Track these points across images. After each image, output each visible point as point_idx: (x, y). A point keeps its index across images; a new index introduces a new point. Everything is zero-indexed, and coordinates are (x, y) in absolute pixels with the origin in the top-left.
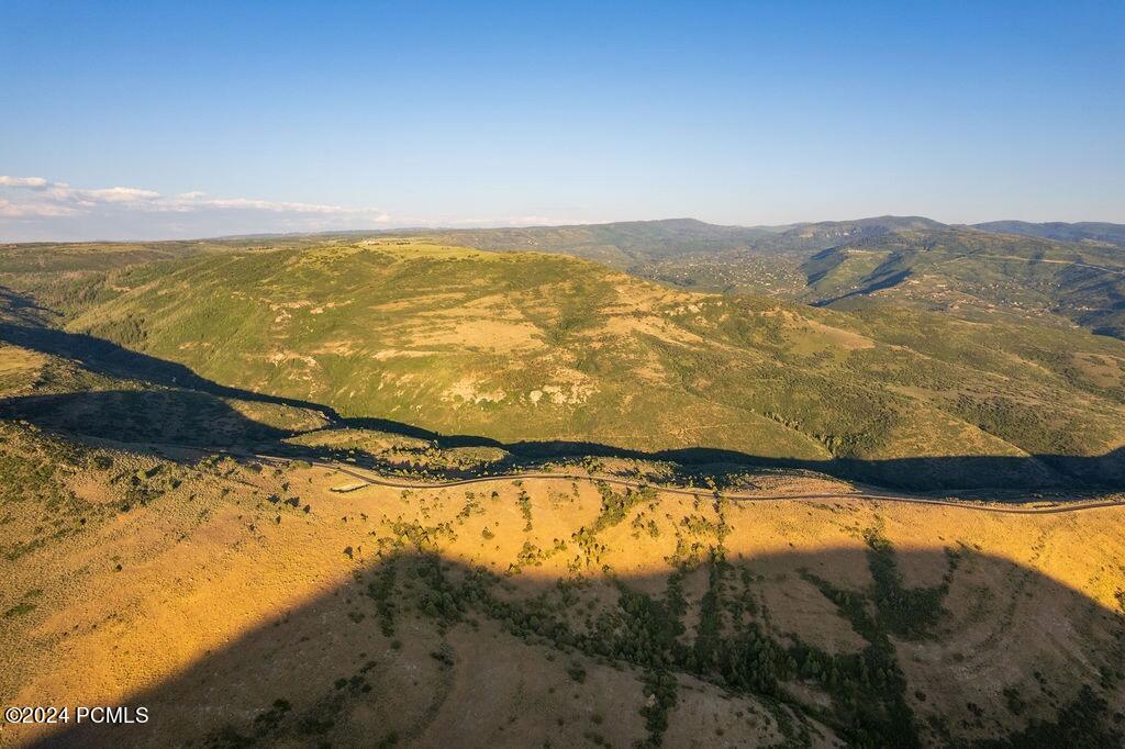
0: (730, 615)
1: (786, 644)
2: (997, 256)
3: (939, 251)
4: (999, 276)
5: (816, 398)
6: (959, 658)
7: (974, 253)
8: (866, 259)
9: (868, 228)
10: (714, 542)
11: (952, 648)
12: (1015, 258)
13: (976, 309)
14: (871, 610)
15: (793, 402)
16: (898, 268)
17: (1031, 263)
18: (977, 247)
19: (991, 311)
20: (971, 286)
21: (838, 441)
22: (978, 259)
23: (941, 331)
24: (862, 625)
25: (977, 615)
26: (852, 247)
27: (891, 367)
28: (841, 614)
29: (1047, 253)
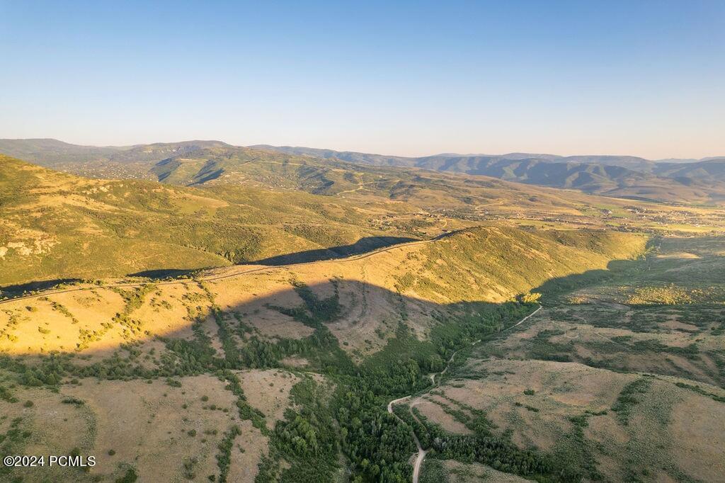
0: (238, 337)
1: (275, 341)
2: (266, 162)
3: (235, 159)
4: (270, 172)
5: (212, 233)
6: (355, 323)
7: (253, 160)
8: (194, 165)
9: (188, 147)
10: (210, 304)
11: (350, 320)
12: (275, 162)
14: (309, 314)
15: (198, 237)
16: (214, 169)
17: (283, 165)
18: (255, 156)
20: (258, 178)
21: (233, 254)
22: (258, 163)
23: (259, 197)
24: (308, 322)
25: (354, 304)
26: (182, 158)
27: (242, 215)
28: (295, 320)
29: (290, 159)
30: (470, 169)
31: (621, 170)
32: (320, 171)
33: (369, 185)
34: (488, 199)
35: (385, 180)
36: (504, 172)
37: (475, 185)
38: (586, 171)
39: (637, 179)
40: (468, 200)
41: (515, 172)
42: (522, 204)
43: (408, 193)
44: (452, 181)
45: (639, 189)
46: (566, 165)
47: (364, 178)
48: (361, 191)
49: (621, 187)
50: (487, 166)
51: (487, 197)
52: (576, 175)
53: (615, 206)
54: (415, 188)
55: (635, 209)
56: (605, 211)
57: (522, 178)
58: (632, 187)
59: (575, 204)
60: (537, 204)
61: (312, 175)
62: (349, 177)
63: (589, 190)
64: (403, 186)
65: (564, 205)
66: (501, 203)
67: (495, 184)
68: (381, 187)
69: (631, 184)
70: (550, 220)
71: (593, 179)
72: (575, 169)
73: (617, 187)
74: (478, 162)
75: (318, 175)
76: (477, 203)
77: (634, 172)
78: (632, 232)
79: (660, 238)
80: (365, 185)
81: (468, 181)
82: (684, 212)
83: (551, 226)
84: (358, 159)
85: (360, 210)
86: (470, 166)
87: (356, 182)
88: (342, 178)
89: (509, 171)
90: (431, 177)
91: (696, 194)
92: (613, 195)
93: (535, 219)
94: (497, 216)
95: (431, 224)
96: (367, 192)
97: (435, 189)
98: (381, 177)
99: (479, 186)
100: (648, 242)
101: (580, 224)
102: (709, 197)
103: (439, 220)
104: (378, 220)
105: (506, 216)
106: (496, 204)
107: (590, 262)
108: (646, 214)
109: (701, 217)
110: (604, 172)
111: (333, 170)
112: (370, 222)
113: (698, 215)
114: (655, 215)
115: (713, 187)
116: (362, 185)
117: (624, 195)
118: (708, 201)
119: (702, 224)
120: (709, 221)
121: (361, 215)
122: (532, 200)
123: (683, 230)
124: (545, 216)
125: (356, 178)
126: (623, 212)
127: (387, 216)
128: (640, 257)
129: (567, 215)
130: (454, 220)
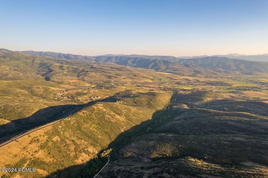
2: (24, 60)
4: (25, 65)
7: (17, 59)
12: (28, 60)
13: (17, 75)
17: (32, 62)
18: (18, 58)
19: (20, 75)
20: (16, 68)
22: (19, 61)
29: (36, 59)
30: (116, 61)
31: (168, 62)
32: (48, 65)
33: (69, 71)
34: (118, 76)
35: (77, 69)
36: (128, 62)
37: (114, 69)
38: (156, 62)
39: (173, 65)
40: (110, 77)
41: (132, 62)
42: (131, 78)
43: (85, 75)
44: (106, 68)
45: (173, 69)
46: (149, 60)
47: (68, 68)
48: (65, 74)
49: (168, 68)
50: (122, 60)
51: (117, 75)
52: (153, 64)
53: (164, 77)
54: (88, 72)
55: (170, 78)
56: (160, 80)
57: (134, 65)
58: (171, 68)
59: (150, 77)
60: (136, 77)
61: (45, 66)
62: (61, 67)
63: (157, 70)
64: (84, 71)
65: (146, 78)
66: (122, 78)
67: (122, 69)
68: (75, 72)
69: (171, 67)
70: (139, 86)
71: (158, 65)
72: (153, 61)
73: (166, 68)
74: (119, 58)
75: (48, 66)
76: (113, 78)
77: (172, 63)
78: (168, 90)
79: (177, 93)
80: (68, 71)
81: (112, 68)
82: (186, 79)
83: (139, 89)
84: (72, 57)
85: (53, 88)
86: (116, 60)
87: (64, 70)
88: (58, 68)
89: (130, 62)
90: (97, 66)
91: (190, 71)
92: (165, 71)
93: (133, 85)
94: (119, 85)
95: (85, 94)
96: (67, 74)
97: (97, 72)
98: (75, 67)
99: (116, 70)
100: (172, 96)
101: (150, 87)
102: (194, 72)
103: (89, 91)
104: (60, 94)
105: (123, 84)
106: (120, 78)
107: (144, 117)
108: (174, 81)
109: (191, 81)
110: (162, 63)
111: (55, 64)
112: (55, 95)
113: (190, 80)
114: (177, 81)
115: (195, 68)
116: (66, 71)
117: (168, 71)
118: (193, 74)
119: (191, 85)
120: (194, 83)
121: (51, 91)
122: (135, 76)
123: (185, 88)
124: (138, 83)
125: (64, 68)
126: (167, 80)
127: (66, 90)
128: (167, 107)
129: (146, 83)
130: (97, 90)
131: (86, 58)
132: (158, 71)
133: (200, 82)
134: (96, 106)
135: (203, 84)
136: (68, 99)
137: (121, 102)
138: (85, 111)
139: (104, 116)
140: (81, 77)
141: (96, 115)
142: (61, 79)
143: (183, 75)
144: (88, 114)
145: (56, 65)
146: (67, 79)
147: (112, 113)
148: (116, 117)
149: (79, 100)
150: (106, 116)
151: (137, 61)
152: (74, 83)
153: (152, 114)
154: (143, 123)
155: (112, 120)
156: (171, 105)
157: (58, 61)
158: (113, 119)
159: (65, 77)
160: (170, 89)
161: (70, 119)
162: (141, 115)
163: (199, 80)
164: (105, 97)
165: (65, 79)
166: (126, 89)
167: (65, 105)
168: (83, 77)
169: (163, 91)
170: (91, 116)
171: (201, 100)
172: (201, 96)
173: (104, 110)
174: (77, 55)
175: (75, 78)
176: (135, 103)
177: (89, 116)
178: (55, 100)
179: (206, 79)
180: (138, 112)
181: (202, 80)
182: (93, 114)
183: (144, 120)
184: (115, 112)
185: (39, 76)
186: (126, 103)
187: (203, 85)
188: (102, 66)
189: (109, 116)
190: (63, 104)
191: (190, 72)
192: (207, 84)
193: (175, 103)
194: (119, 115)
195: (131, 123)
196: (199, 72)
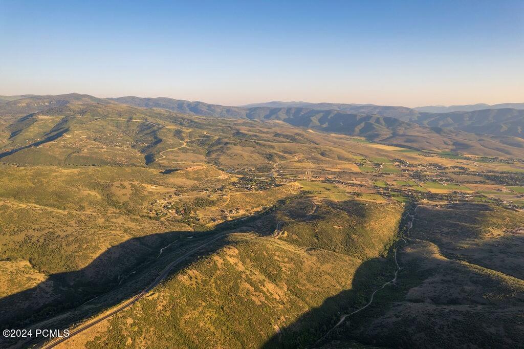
2: (114, 118)
3: (88, 116)
4: (114, 129)
7: (103, 117)
8: (48, 121)
12: (121, 119)
13: (96, 150)
16: (62, 128)
17: (128, 121)
18: (105, 114)
19: (103, 150)
20: (98, 136)
22: (105, 120)
29: (134, 116)
30: (287, 117)
31: (395, 121)
32: (155, 128)
33: (192, 142)
34: (286, 155)
35: (207, 137)
36: (311, 121)
37: (282, 139)
38: (370, 121)
39: (406, 128)
40: (270, 157)
41: (320, 121)
42: (315, 160)
43: (222, 151)
44: (265, 135)
45: (407, 137)
46: (356, 115)
47: (190, 135)
48: (183, 148)
49: (395, 135)
50: (300, 115)
51: (285, 152)
52: (363, 125)
53: (386, 158)
54: (229, 146)
55: (400, 161)
56: (378, 165)
57: (324, 126)
58: (402, 135)
59: (355, 157)
60: (325, 159)
61: (149, 131)
62: (178, 133)
63: (371, 138)
64: (220, 143)
65: (347, 159)
66: (296, 159)
67: (297, 137)
68: (202, 143)
69: (401, 132)
70: (329, 181)
71: (374, 128)
72: (363, 119)
73: (391, 135)
74: (293, 112)
75: (154, 131)
76: (277, 159)
77: (403, 122)
78: (394, 196)
79: (414, 206)
80: (190, 142)
81: (277, 135)
82: (435, 165)
83: (329, 190)
84: (203, 109)
85: (151, 188)
86: (288, 115)
87: (183, 139)
88: (172, 135)
89: (315, 120)
90: (248, 131)
91: (445, 143)
92: (387, 143)
93: (318, 179)
94: (288, 176)
95: (213, 203)
96: (188, 149)
97: (245, 146)
98: (205, 133)
99: (285, 140)
100: (403, 215)
101: (353, 185)
102: (453, 145)
103: (223, 195)
104: (162, 201)
105: (295, 175)
106: (293, 160)
107: (334, 283)
108: (407, 168)
109: (447, 171)
110: (383, 123)
111: (167, 127)
112: (152, 204)
113: (445, 169)
114: (415, 169)
115: (456, 136)
116: (187, 142)
117: (395, 142)
118: (452, 150)
119: (447, 180)
120: (454, 176)
121: (146, 196)
122: (322, 154)
123: (433, 191)
124: (328, 174)
125: (183, 135)
126: (391, 166)
127: (175, 193)
128: (391, 251)
129: (346, 173)
130: (238, 193)
131: (229, 110)
132: (373, 142)
133: (468, 174)
134: (222, 257)
135: (478, 179)
136: (176, 215)
137: (283, 233)
138: (195, 271)
139: (236, 287)
140: (214, 156)
141: (219, 282)
142: (174, 160)
143: (428, 154)
144: (200, 281)
145: (169, 130)
146: (186, 161)
147: (258, 276)
148: (265, 290)
149: (199, 220)
150: (241, 287)
151: (329, 117)
152: (196, 172)
153: (353, 271)
154: (329, 301)
155: (254, 298)
156: (400, 241)
157: (175, 120)
158: (257, 293)
159: (182, 156)
160: (399, 191)
161: (156, 295)
162: (327, 276)
163: (465, 166)
164: (255, 209)
165: (181, 161)
166: (302, 189)
167: (167, 233)
168: (218, 155)
169: (382, 198)
170: (207, 287)
171: (476, 234)
172: (474, 221)
173: (241, 267)
174: (213, 105)
175: (203, 157)
176: (315, 236)
177: (201, 287)
178: (150, 218)
179: (482, 164)
180: (321, 270)
181: (473, 167)
182: (212, 280)
183: (333, 293)
184: (264, 271)
185: (135, 153)
186: (295, 237)
187: (476, 182)
188: (258, 131)
189: (248, 286)
190: (163, 230)
191: (445, 146)
192: (487, 181)
193: (411, 236)
194: (273, 279)
195: (301, 305)
196: (465, 147)
